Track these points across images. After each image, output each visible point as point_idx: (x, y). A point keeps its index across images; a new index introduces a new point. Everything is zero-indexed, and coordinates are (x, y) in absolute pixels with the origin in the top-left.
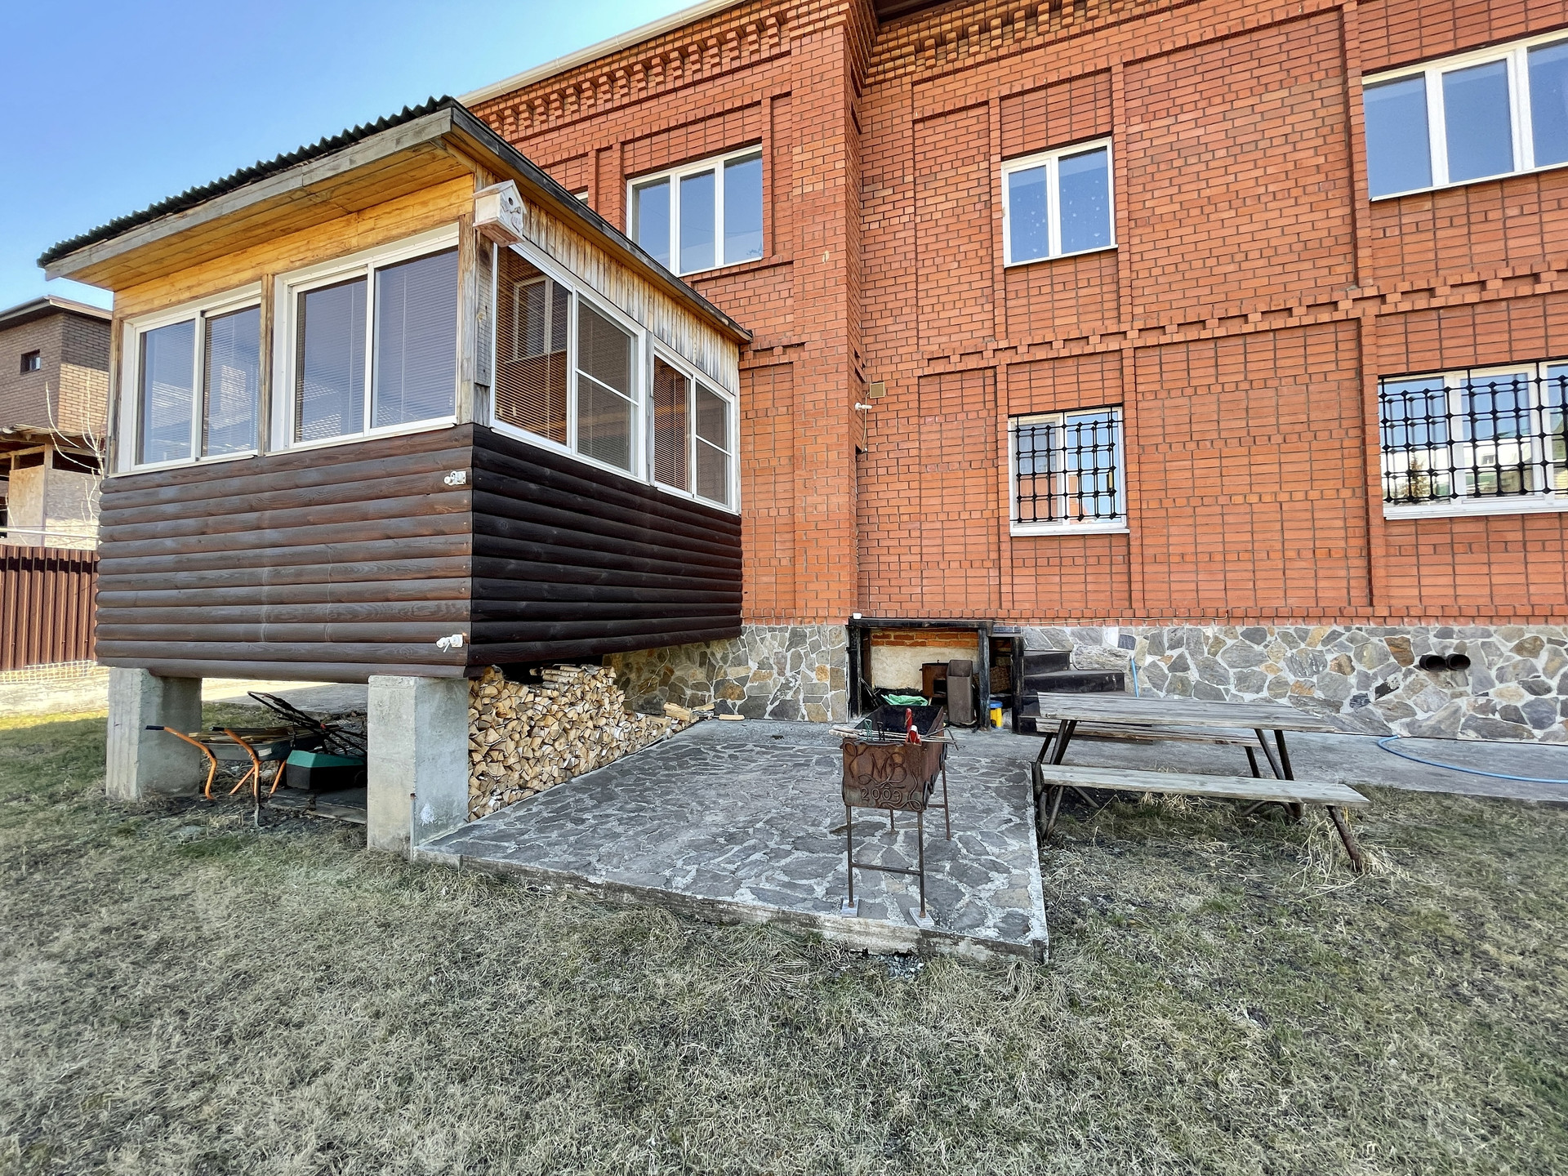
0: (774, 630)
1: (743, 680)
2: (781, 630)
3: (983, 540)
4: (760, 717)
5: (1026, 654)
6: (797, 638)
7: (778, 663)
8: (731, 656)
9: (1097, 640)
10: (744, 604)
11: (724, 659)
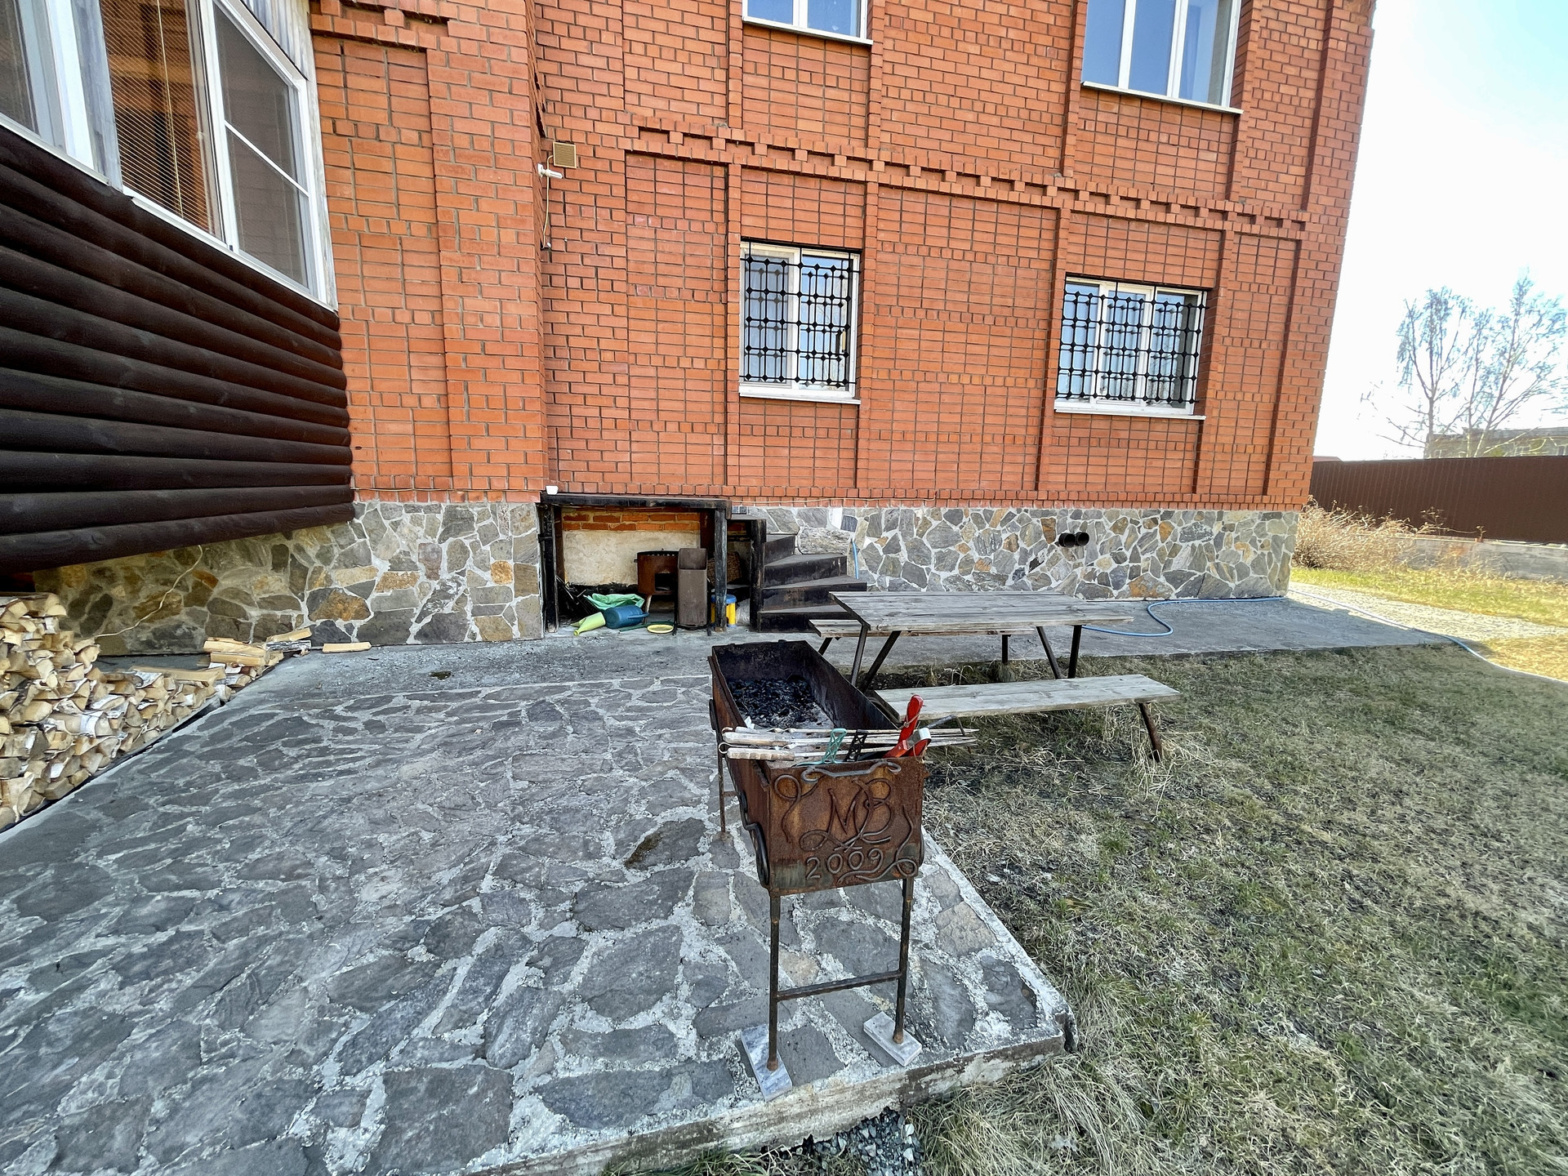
0: (416, 509)
1: (365, 589)
2: (429, 509)
3: (707, 397)
4: (400, 641)
5: (769, 539)
6: (456, 523)
7: (426, 560)
8: (336, 551)
9: (822, 522)
10: (355, 466)
11: (324, 555)
